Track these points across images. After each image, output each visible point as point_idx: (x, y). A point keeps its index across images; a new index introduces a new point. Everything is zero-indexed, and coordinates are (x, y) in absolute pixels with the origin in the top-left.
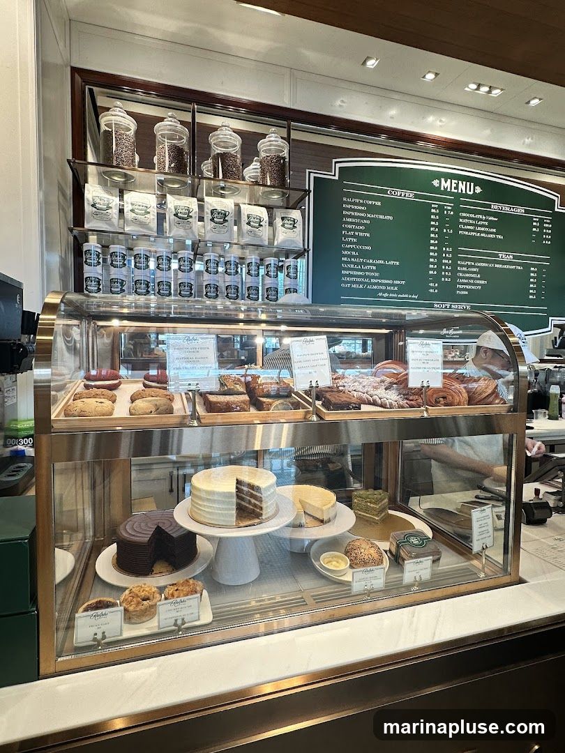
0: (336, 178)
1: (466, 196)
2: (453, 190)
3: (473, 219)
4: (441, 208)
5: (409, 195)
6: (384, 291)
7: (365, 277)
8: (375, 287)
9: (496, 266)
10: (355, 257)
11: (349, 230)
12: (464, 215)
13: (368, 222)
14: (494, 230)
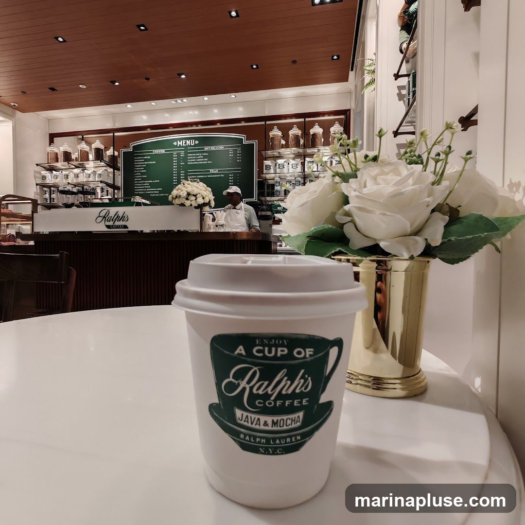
0: (132, 150)
1: (191, 146)
2: (184, 145)
3: (195, 156)
4: (179, 154)
5: (163, 151)
6: (153, 194)
7: (144, 188)
8: (149, 192)
9: (209, 176)
10: (140, 181)
11: (137, 170)
12: (190, 155)
13: (145, 166)
14: (207, 160)
